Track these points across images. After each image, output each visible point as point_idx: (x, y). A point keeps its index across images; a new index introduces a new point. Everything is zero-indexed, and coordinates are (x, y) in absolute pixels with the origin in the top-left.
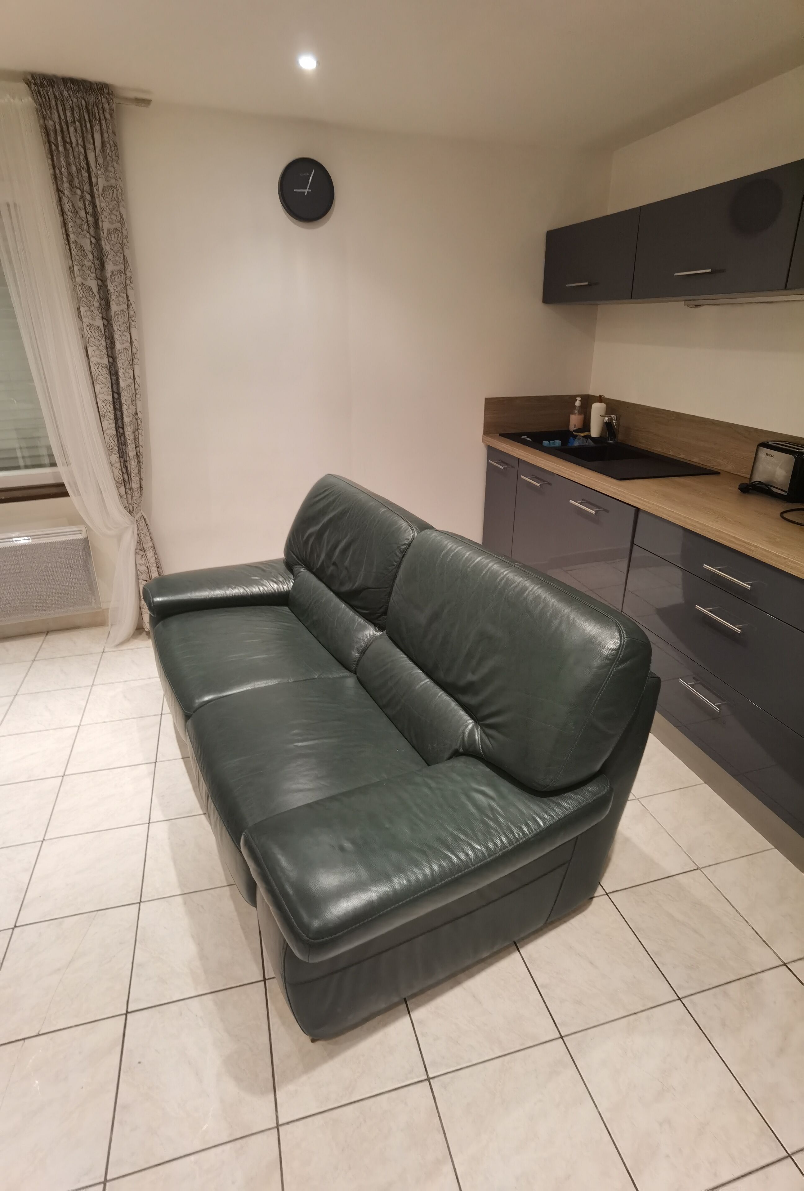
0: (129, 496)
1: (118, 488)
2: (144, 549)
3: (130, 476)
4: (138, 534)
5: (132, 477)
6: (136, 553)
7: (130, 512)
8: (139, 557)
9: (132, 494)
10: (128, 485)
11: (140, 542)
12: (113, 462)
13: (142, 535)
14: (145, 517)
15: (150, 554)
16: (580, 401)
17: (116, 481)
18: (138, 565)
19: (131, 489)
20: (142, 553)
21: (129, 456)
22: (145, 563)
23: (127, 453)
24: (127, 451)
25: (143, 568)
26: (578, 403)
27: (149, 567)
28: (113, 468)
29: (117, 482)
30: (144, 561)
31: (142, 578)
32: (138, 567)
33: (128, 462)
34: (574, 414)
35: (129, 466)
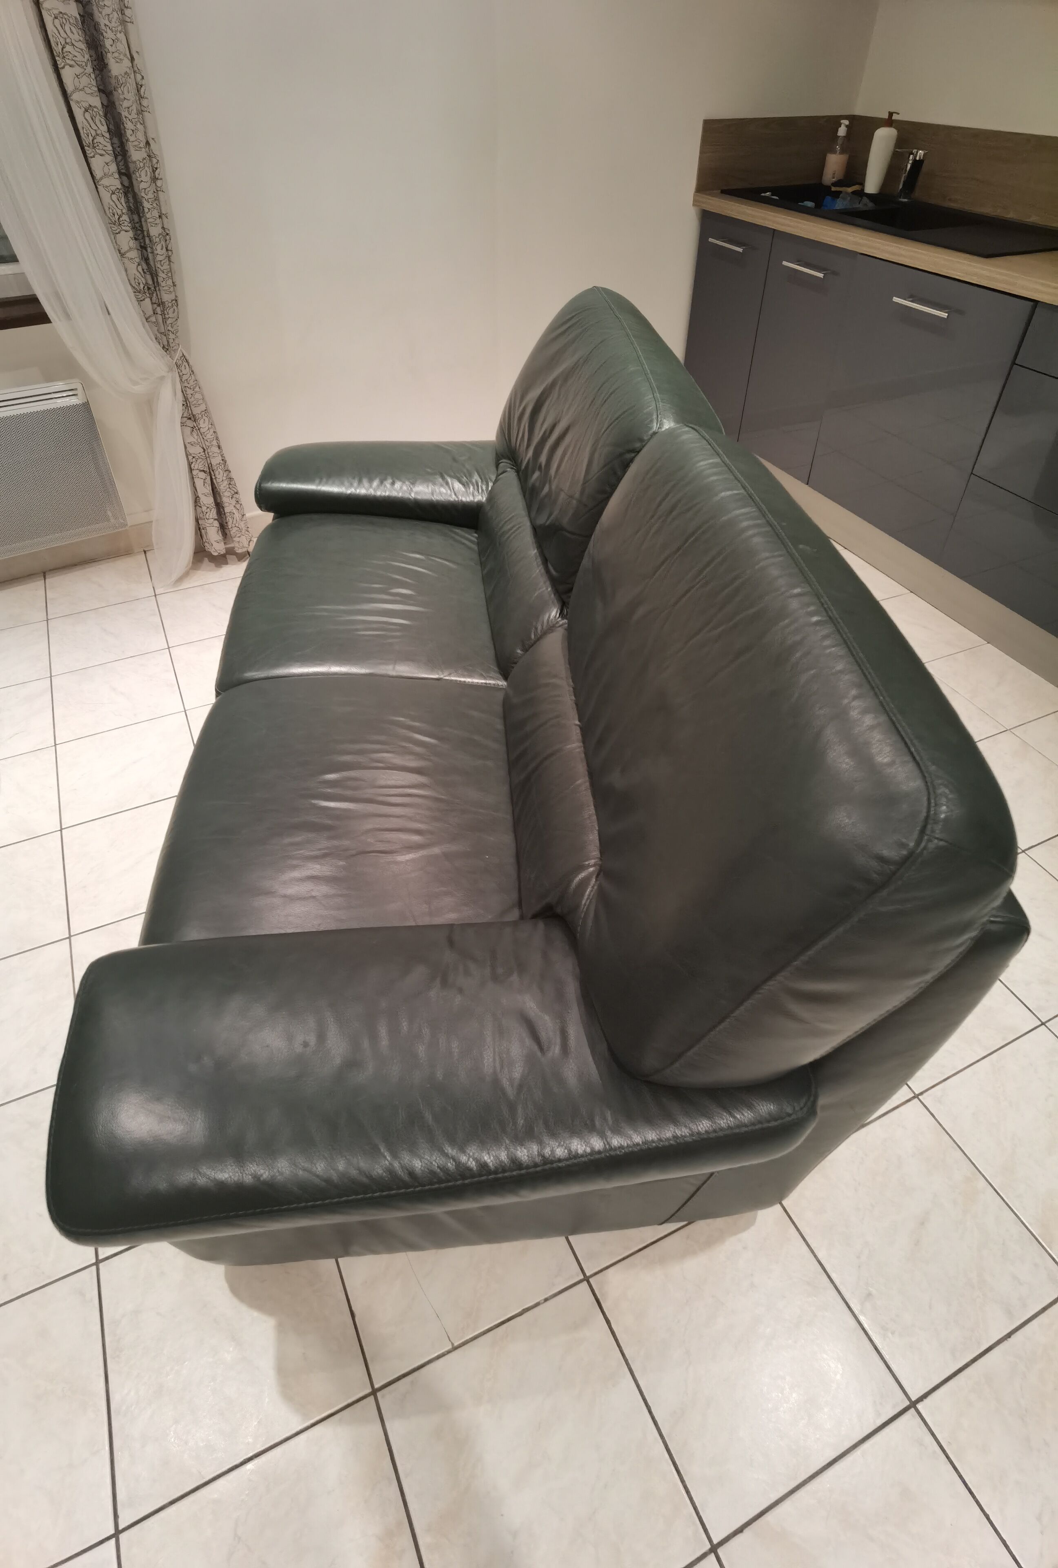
0: (160, 318)
1: (140, 301)
2: (194, 416)
3: (155, 278)
4: (182, 392)
5: (160, 280)
6: (183, 424)
7: (166, 348)
8: (188, 430)
9: (163, 314)
10: (155, 295)
11: (186, 404)
12: (125, 248)
13: (189, 392)
14: (188, 358)
15: (204, 425)
16: (847, 126)
17: (134, 287)
18: (188, 445)
19: (161, 304)
20: (190, 423)
21: (149, 236)
22: (199, 440)
23: (145, 229)
24: (143, 223)
25: (196, 450)
26: (842, 131)
27: (205, 448)
28: (126, 261)
29: (136, 291)
30: (196, 437)
31: (196, 468)
32: (188, 449)
33: (149, 250)
34: (833, 151)
35: (150, 256)
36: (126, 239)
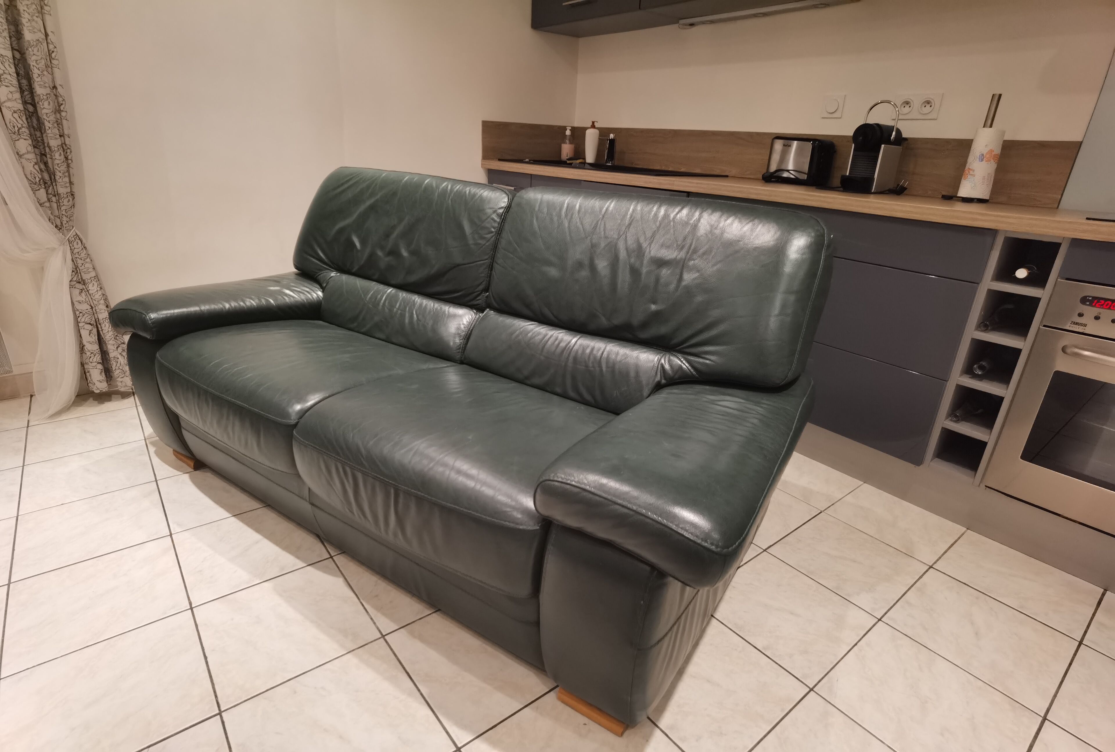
0: (55, 205)
1: (34, 191)
2: (84, 281)
3: (53, 177)
4: (73, 261)
5: (57, 178)
6: (71, 287)
7: (59, 228)
8: (76, 292)
9: (58, 202)
10: (51, 188)
11: (76, 270)
12: (23, 151)
13: (80, 262)
14: (81, 236)
15: (93, 288)
17: (30, 180)
18: (76, 304)
19: (56, 194)
20: (81, 286)
21: (49, 147)
22: (87, 300)
23: (46, 141)
24: (45, 138)
25: (85, 307)
26: (568, 132)
27: (93, 306)
28: (23, 161)
29: (32, 183)
30: (84, 297)
31: (83, 320)
32: (75, 305)
33: (48, 156)
34: (565, 143)
35: (49, 161)
36: (24, 145)
